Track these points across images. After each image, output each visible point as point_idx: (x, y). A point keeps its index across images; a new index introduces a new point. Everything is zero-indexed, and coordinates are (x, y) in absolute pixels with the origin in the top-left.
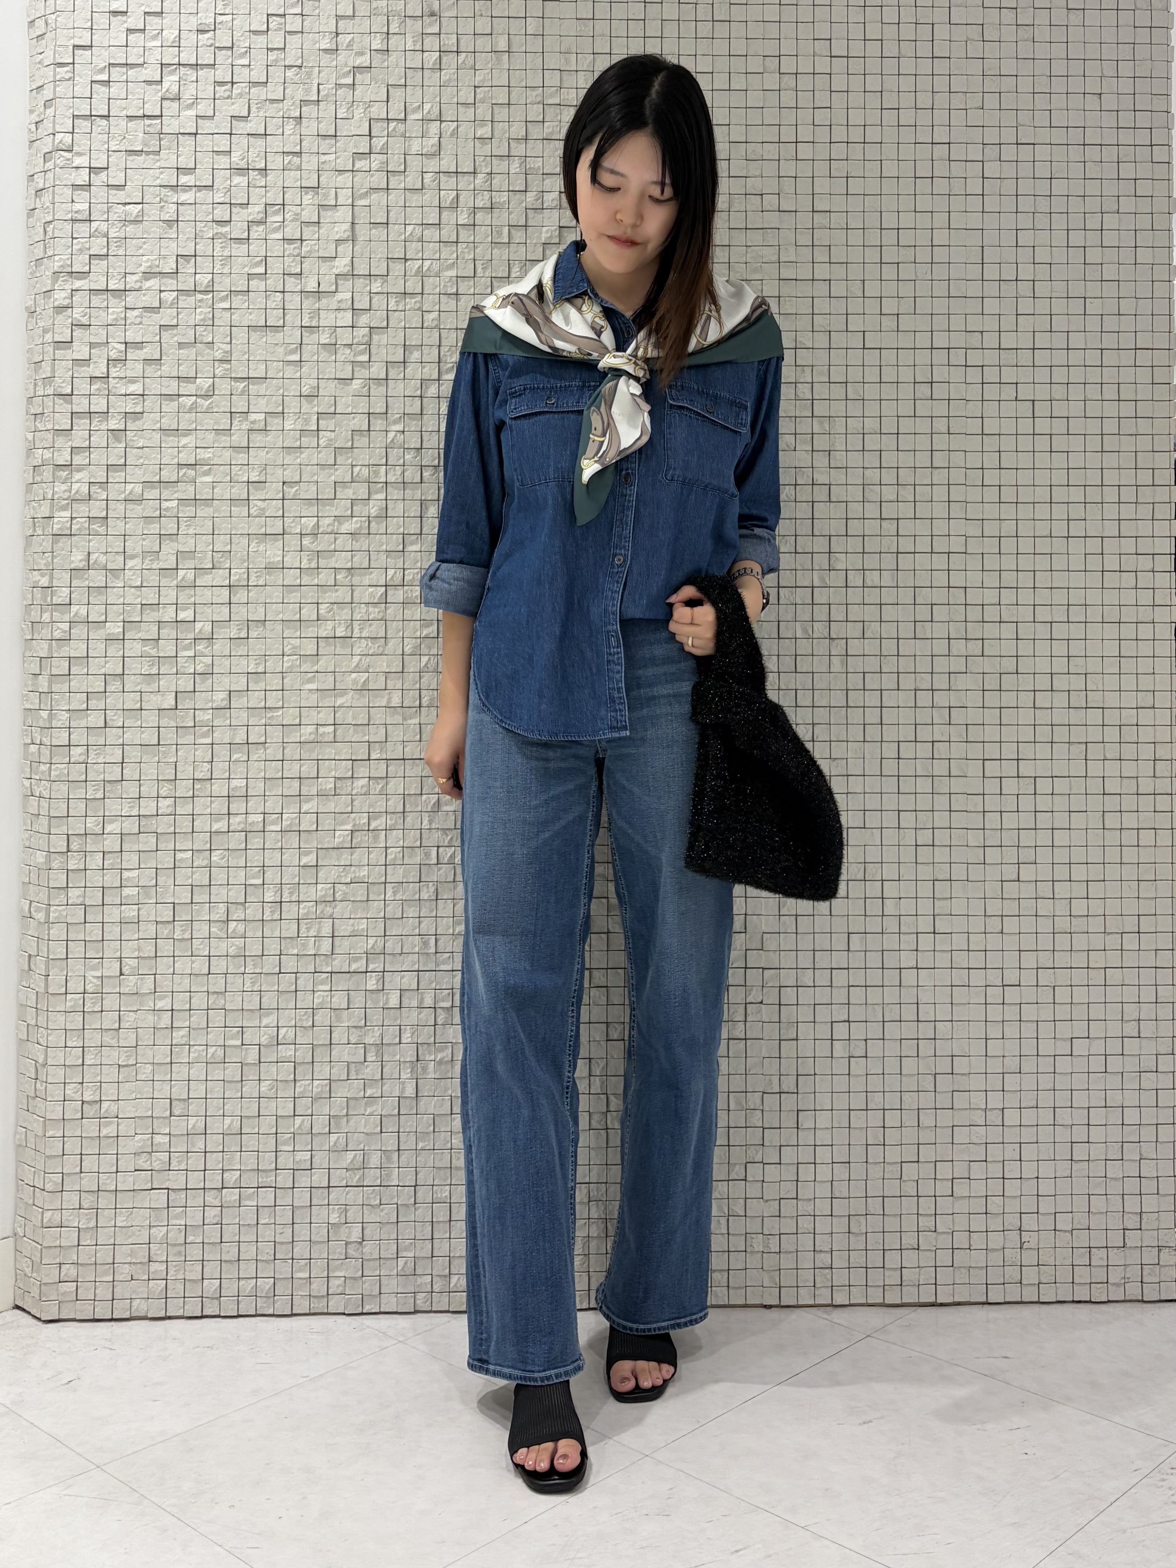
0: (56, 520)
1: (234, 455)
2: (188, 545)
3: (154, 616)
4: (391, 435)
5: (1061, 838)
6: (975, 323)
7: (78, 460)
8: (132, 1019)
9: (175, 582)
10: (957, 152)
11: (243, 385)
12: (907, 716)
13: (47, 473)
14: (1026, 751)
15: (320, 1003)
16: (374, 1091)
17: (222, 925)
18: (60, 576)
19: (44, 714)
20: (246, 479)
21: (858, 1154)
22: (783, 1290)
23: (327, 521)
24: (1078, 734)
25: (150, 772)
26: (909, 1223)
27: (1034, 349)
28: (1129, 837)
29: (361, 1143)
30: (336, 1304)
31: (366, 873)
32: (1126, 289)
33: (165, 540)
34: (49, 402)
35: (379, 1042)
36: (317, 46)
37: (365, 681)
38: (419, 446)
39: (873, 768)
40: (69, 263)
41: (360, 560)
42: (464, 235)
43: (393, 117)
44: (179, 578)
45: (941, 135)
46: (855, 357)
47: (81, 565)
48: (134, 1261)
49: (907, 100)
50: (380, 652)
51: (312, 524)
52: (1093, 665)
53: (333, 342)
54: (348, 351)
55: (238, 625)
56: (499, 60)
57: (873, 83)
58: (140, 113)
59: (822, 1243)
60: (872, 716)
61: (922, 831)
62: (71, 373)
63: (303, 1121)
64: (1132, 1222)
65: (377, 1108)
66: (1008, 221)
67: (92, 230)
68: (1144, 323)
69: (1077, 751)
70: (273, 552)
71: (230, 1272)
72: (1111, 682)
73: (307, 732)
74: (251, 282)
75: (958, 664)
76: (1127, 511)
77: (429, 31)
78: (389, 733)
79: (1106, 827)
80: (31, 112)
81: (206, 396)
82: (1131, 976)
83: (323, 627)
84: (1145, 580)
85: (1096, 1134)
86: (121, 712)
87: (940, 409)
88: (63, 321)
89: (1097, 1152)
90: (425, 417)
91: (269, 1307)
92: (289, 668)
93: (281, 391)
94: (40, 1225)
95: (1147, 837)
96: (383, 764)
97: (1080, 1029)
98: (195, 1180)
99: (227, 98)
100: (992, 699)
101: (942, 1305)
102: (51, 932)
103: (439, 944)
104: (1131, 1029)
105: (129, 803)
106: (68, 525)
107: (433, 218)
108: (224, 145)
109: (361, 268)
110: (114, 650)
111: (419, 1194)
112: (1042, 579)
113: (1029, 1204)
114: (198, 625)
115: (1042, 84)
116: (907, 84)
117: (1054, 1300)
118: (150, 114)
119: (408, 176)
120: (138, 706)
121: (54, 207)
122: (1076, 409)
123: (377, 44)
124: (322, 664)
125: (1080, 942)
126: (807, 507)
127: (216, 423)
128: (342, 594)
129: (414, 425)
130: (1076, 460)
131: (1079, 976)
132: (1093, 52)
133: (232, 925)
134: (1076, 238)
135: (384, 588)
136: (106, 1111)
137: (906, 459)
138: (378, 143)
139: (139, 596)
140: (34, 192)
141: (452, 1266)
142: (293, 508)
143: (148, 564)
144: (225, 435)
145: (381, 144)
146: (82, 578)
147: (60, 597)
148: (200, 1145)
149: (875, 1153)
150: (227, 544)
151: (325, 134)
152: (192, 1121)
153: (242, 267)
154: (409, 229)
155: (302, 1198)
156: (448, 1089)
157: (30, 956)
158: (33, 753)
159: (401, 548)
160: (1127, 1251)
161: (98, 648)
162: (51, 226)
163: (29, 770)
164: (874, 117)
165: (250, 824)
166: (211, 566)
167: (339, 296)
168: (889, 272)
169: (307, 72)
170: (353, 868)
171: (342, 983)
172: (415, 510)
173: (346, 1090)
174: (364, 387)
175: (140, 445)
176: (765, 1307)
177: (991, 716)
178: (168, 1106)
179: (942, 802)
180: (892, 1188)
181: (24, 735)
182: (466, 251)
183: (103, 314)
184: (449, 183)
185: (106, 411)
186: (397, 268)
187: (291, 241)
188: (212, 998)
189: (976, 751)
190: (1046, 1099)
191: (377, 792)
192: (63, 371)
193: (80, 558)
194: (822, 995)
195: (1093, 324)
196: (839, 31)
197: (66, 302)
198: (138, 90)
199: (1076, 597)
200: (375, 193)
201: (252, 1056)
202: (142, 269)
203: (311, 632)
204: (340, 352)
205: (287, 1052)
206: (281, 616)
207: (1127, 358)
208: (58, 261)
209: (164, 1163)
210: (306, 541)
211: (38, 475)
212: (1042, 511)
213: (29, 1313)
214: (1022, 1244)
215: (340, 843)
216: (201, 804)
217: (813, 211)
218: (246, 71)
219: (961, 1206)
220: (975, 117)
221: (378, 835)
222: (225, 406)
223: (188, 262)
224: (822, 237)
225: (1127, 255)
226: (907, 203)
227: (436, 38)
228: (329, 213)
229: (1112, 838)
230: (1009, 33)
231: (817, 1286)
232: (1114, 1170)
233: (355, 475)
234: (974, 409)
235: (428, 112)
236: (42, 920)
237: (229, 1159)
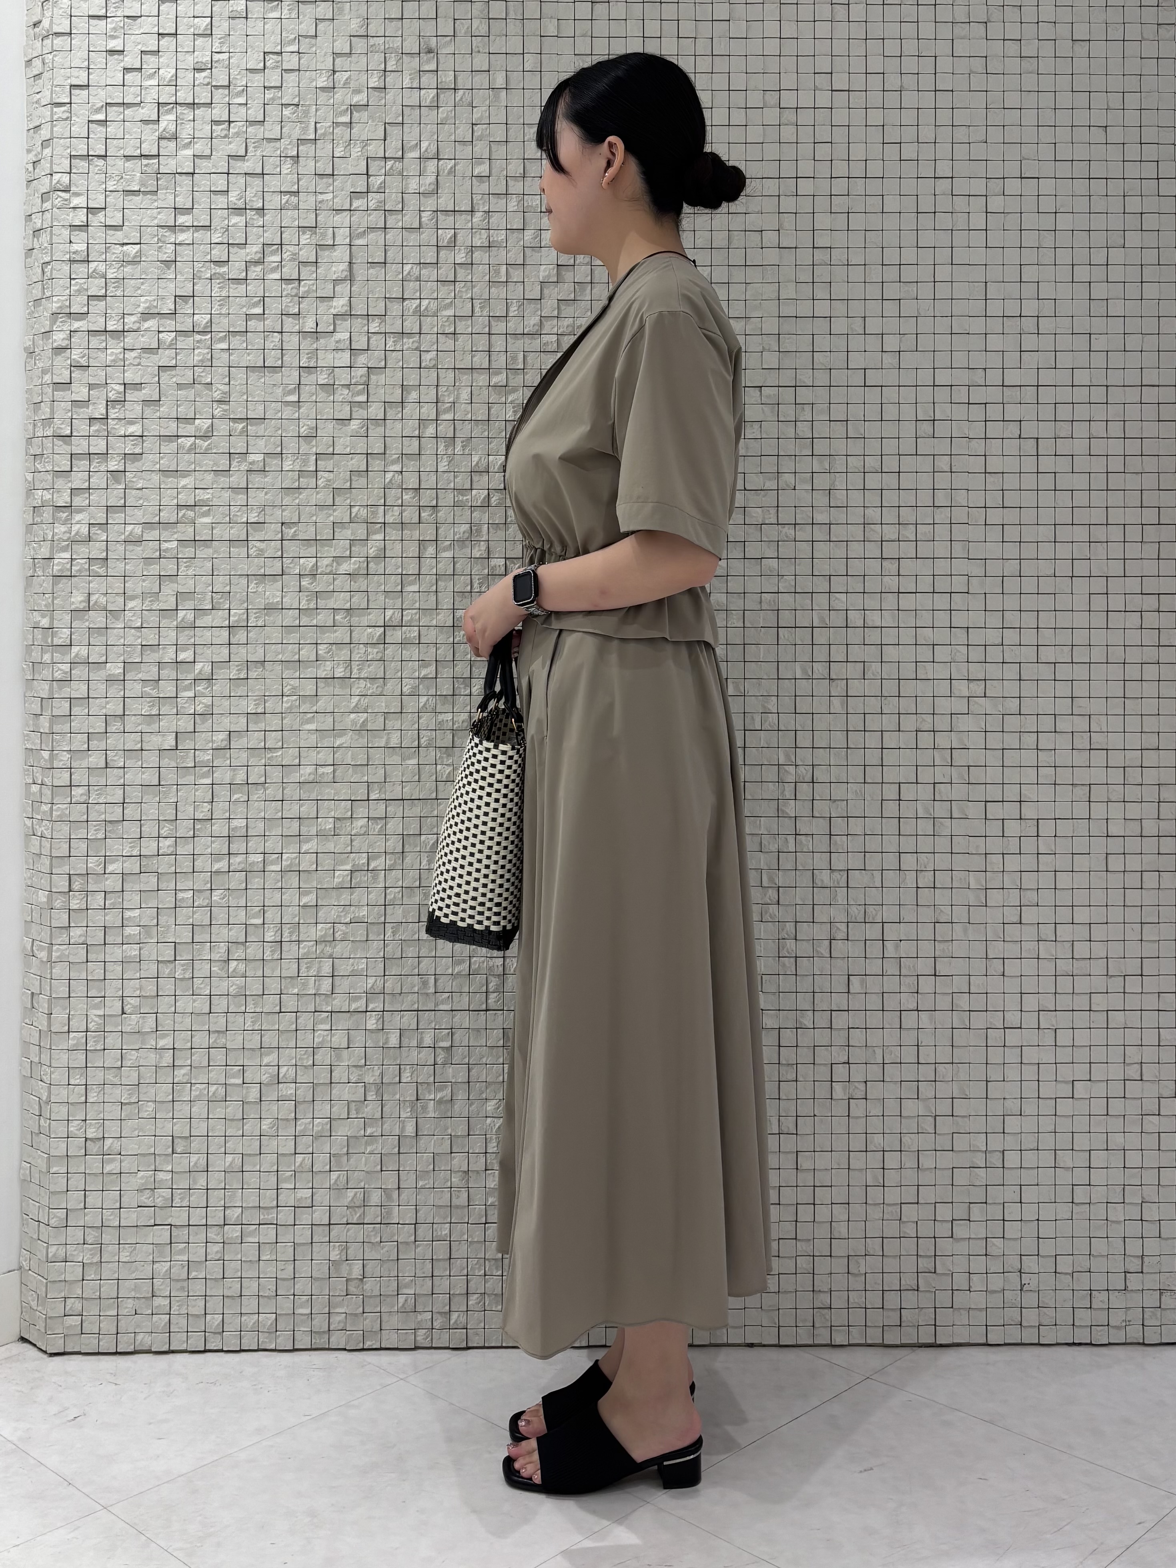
0: (56, 561)
1: (234, 495)
2: (187, 585)
3: (154, 657)
4: (389, 476)
5: (1064, 880)
6: (978, 360)
7: (78, 501)
8: (135, 1058)
9: (175, 623)
10: (961, 186)
11: (241, 426)
12: (908, 757)
13: (47, 514)
14: (1030, 793)
15: (320, 1043)
16: (374, 1129)
17: (223, 964)
18: (60, 617)
19: (46, 755)
20: (245, 520)
21: (857, 1194)
22: (781, 1329)
23: (326, 561)
24: (1082, 776)
25: (151, 812)
26: (909, 1265)
27: (1038, 386)
28: (1133, 880)
29: (361, 1181)
30: (338, 1340)
31: (365, 913)
32: (1133, 325)
33: (165, 582)
34: (48, 443)
35: (379, 1081)
36: (314, 84)
37: (364, 722)
38: (418, 487)
39: (873, 810)
40: (68, 304)
41: (358, 600)
42: (462, 274)
43: (390, 156)
44: (179, 619)
45: (944, 169)
46: (856, 394)
47: (81, 607)
48: (137, 1295)
49: (909, 134)
50: (378, 693)
51: (311, 564)
52: (1097, 706)
53: (331, 382)
54: (346, 391)
55: (237, 666)
56: (497, 97)
57: (876, 117)
58: (137, 153)
59: (822, 1283)
60: (873, 757)
61: (923, 873)
62: (70, 414)
63: (304, 1159)
64: (1134, 1265)
65: (377, 1147)
66: (1012, 256)
67: (91, 271)
68: (1150, 359)
69: (1081, 792)
70: (272, 593)
71: (232, 1308)
72: (1116, 723)
73: (306, 772)
74: (249, 323)
75: (960, 706)
76: (1133, 550)
77: (427, 68)
78: (387, 774)
79: (1109, 869)
80: (29, 151)
81: (205, 437)
82: (1134, 1019)
83: (322, 668)
84: (1151, 619)
85: (1098, 1177)
86: (122, 753)
87: (943, 447)
88: (61, 362)
89: (1099, 1194)
90: (423, 457)
91: (270, 1342)
92: (288, 708)
93: (280, 432)
94: (45, 1260)
95: (1150, 880)
96: (382, 805)
97: (1081, 1072)
98: (197, 1217)
99: (224, 137)
100: (994, 740)
101: (941, 1346)
102: (53, 971)
103: (438, 984)
104: (1133, 1072)
105: (130, 843)
106: (69, 566)
107: (430, 256)
108: (221, 184)
109: (360, 309)
110: (115, 691)
111: (420, 1232)
112: (1046, 619)
113: (1029, 1246)
114: (198, 666)
115: (1047, 117)
116: (909, 117)
117: (1055, 1343)
118: (147, 154)
119: (406, 215)
120: (139, 746)
121: (52, 248)
122: (1080, 446)
123: (374, 81)
124: (321, 705)
125: (1082, 985)
126: (807, 547)
127: (215, 464)
128: (340, 634)
129: (412, 465)
130: (1081, 498)
131: (1081, 1019)
132: (1098, 83)
133: (233, 964)
134: (1082, 273)
135: (382, 629)
136: (110, 1147)
137: (908, 498)
138: (375, 182)
139: (139, 637)
140: (31, 232)
141: (451, 1303)
142: (292, 548)
143: (148, 606)
144: (224, 477)
145: (379, 182)
146: (82, 619)
147: (61, 638)
148: (202, 1183)
149: (875, 1194)
150: (227, 585)
151: (322, 173)
152: (194, 1158)
153: (238, 307)
154: (407, 268)
155: (303, 1235)
156: (448, 1128)
157: (33, 993)
158: (34, 793)
159: (399, 588)
160: (1128, 1295)
161: (99, 689)
162: (50, 267)
163: (31, 810)
164: (876, 150)
165: (250, 864)
166: (211, 608)
167: (338, 336)
168: (891, 308)
169: (304, 111)
170: (352, 908)
171: (343, 1022)
172: (412, 549)
173: (347, 1129)
174: (362, 428)
175: (140, 486)
176: (764, 1346)
177: (993, 758)
178: (171, 1144)
179: (943, 844)
180: (892, 1229)
181: (25, 775)
182: (464, 290)
183: (103, 356)
184: (447, 221)
185: (105, 452)
186: (395, 308)
187: (289, 281)
188: (213, 1037)
189: (978, 793)
190: (1047, 1141)
191: (376, 833)
192: (62, 411)
193: (80, 598)
194: (822, 1037)
195: (1099, 360)
196: (841, 64)
197: (65, 343)
198: (135, 129)
199: (1081, 637)
200: (373, 232)
201: (253, 1094)
202: (140, 310)
203: (310, 672)
204: (340, 392)
205: (288, 1090)
206: (280, 657)
207: (1133, 395)
208: (56, 302)
209: (166, 1199)
210: (305, 582)
211: (38, 516)
212: (1046, 550)
213: (35, 1345)
214: (1022, 1286)
215: (340, 883)
216: (203, 845)
217: (814, 248)
218: (243, 110)
219: (962, 1248)
220: (978, 151)
221: (377, 875)
222: (224, 446)
223: (186, 303)
224: (822, 274)
225: (1133, 291)
226: (909, 238)
227: (432, 76)
228: (327, 253)
229: (1115, 880)
230: (1013, 65)
231: (817, 1325)
232: (1117, 1213)
233: (353, 515)
234: (978, 447)
235: (426, 150)
236: (45, 959)
237: (230, 1196)
